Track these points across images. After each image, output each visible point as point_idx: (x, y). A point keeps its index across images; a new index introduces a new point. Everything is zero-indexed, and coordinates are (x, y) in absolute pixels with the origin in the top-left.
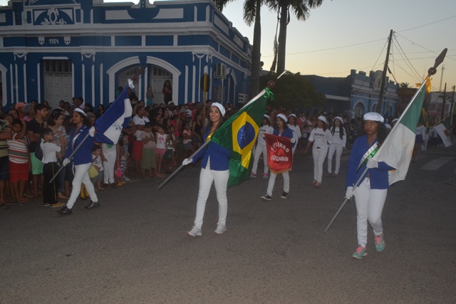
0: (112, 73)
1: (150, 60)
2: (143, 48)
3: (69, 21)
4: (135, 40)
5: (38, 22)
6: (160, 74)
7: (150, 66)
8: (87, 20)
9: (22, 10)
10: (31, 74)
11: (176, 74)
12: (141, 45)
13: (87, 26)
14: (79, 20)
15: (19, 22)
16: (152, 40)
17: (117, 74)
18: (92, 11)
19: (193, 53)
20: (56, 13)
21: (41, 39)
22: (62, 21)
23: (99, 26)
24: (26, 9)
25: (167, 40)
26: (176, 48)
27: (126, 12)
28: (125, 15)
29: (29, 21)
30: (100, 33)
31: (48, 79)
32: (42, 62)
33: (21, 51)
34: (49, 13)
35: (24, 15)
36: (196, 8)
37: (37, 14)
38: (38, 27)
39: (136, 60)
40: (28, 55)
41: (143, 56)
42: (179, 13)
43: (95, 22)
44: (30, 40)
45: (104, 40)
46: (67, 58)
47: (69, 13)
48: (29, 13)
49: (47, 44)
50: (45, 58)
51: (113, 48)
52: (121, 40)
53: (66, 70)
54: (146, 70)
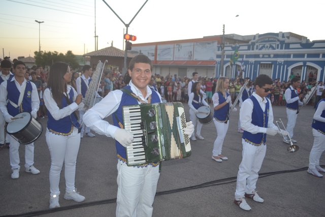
0: (290, 69)
1: (308, 64)
2: (306, 59)
3: (273, 48)
4: (302, 56)
5: (261, 49)
6: (312, 69)
7: (308, 66)
8: (282, 48)
9: (255, 45)
10: (255, 68)
11: (320, 69)
12: (304, 58)
13: (282, 50)
14: (278, 48)
15: (253, 49)
16: (309, 56)
17: (292, 69)
18: (284, 45)
20: (269, 46)
21: (261, 56)
22: (271, 49)
23: (287, 50)
24: (256, 44)
25: (317, 55)
26: (321, 59)
27: (299, 45)
29: (257, 49)
30: (287, 53)
31: (261, 70)
32: (260, 64)
33: (252, 60)
34: (266, 46)
35: (255, 47)
37: (261, 46)
38: (260, 51)
39: (301, 64)
40: (255, 61)
41: (305, 62)
43: (285, 49)
44: (257, 56)
45: (288, 56)
46: (270, 63)
47: (274, 46)
48: (257, 46)
49: (263, 57)
50: (261, 63)
51: (292, 59)
52: (295, 56)
53: (269, 67)
54: (306, 68)
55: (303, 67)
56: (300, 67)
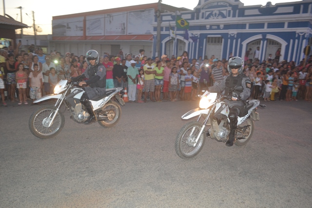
0: (245, 43)
1: (269, 37)
2: (265, 29)
3: (224, 17)
4: (261, 26)
5: (207, 18)
6: (273, 44)
7: (267, 39)
8: (234, 16)
9: (200, 12)
10: (201, 44)
11: (284, 44)
12: (263, 28)
13: (234, 19)
14: (229, 16)
15: (198, 18)
16: (271, 25)
17: (248, 44)
18: (237, 11)
19: (297, 32)
20: (218, 12)
21: (208, 27)
22: (220, 17)
23: (241, 18)
24: (202, 11)
25: (281, 25)
26: (286, 29)
27: (257, 10)
28: (257, 12)
29: (203, 18)
30: (241, 22)
31: (208, 46)
32: (206, 37)
33: (197, 33)
34: (214, 13)
35: (201, 14)
36: (302, 6)
37: (208, 13)
38: (207, 20)
39: (260, 37)
40: (201, 34)
41: (264, 34)
42: (291, 9)
43: (239, 16)
44: (203, 27)
45: (243, 26)
46: (220, 36)
47: (224, 12)
48: (203, 13)
49: (211, 29)
50: (209, 36)
51: (247, 30)
52: (252, 26)
53: (219, 42)
54: (265, 42)
55: (262, 42)
56: (257, 42)
